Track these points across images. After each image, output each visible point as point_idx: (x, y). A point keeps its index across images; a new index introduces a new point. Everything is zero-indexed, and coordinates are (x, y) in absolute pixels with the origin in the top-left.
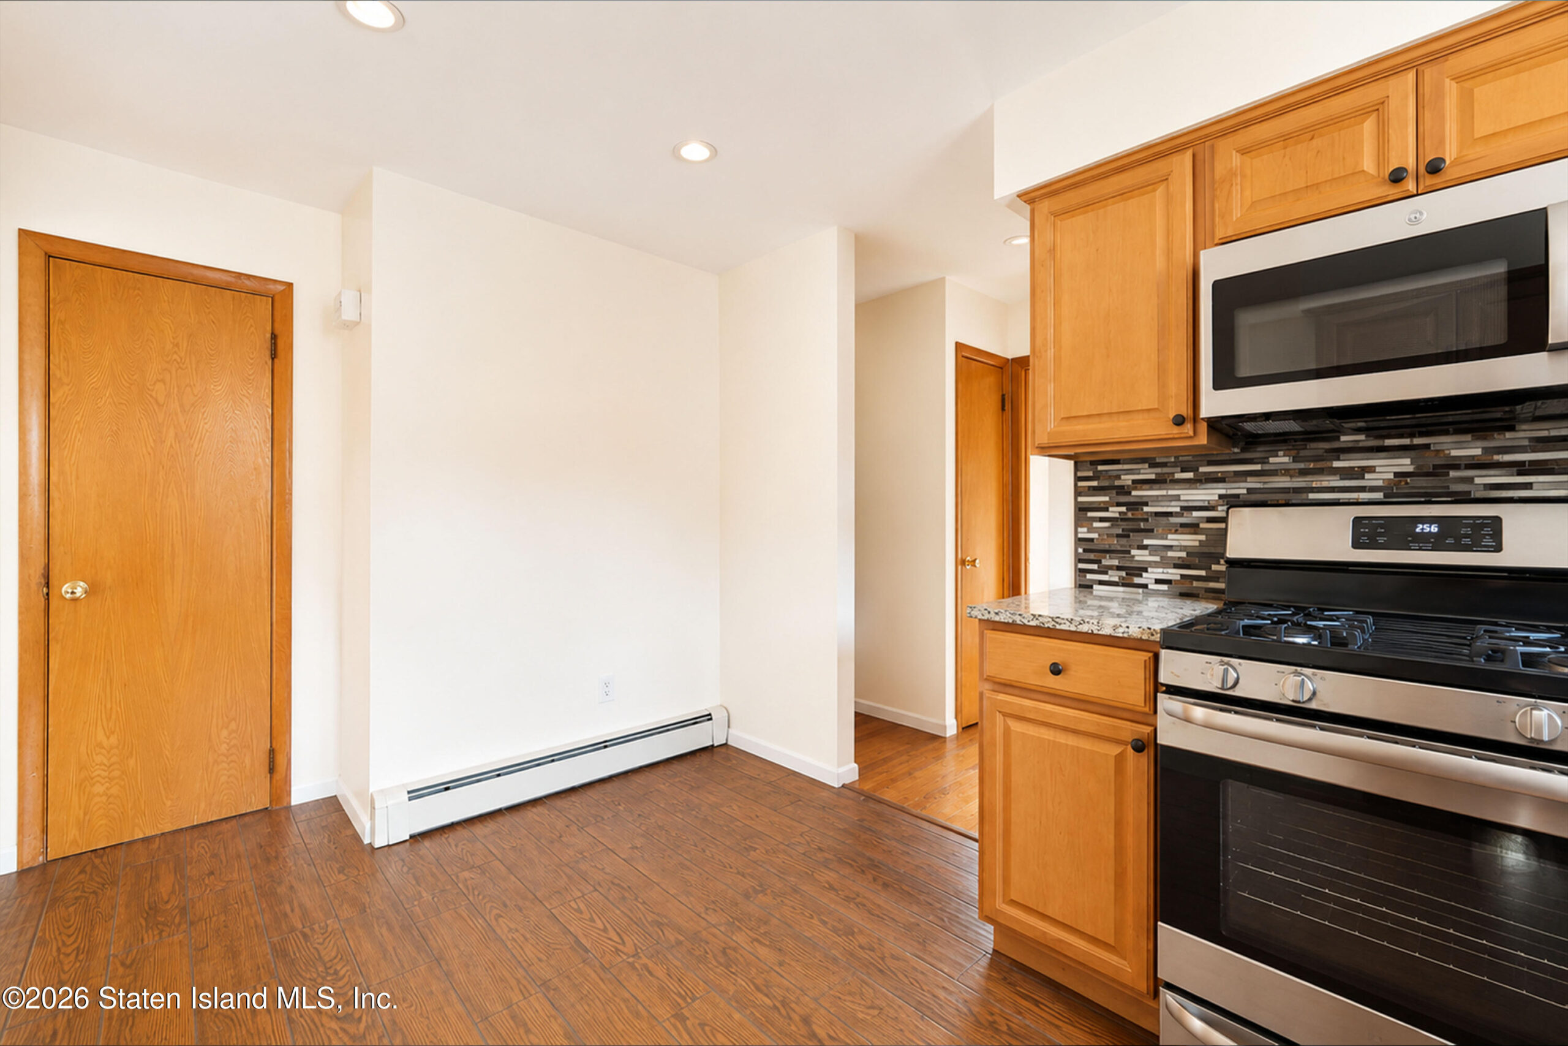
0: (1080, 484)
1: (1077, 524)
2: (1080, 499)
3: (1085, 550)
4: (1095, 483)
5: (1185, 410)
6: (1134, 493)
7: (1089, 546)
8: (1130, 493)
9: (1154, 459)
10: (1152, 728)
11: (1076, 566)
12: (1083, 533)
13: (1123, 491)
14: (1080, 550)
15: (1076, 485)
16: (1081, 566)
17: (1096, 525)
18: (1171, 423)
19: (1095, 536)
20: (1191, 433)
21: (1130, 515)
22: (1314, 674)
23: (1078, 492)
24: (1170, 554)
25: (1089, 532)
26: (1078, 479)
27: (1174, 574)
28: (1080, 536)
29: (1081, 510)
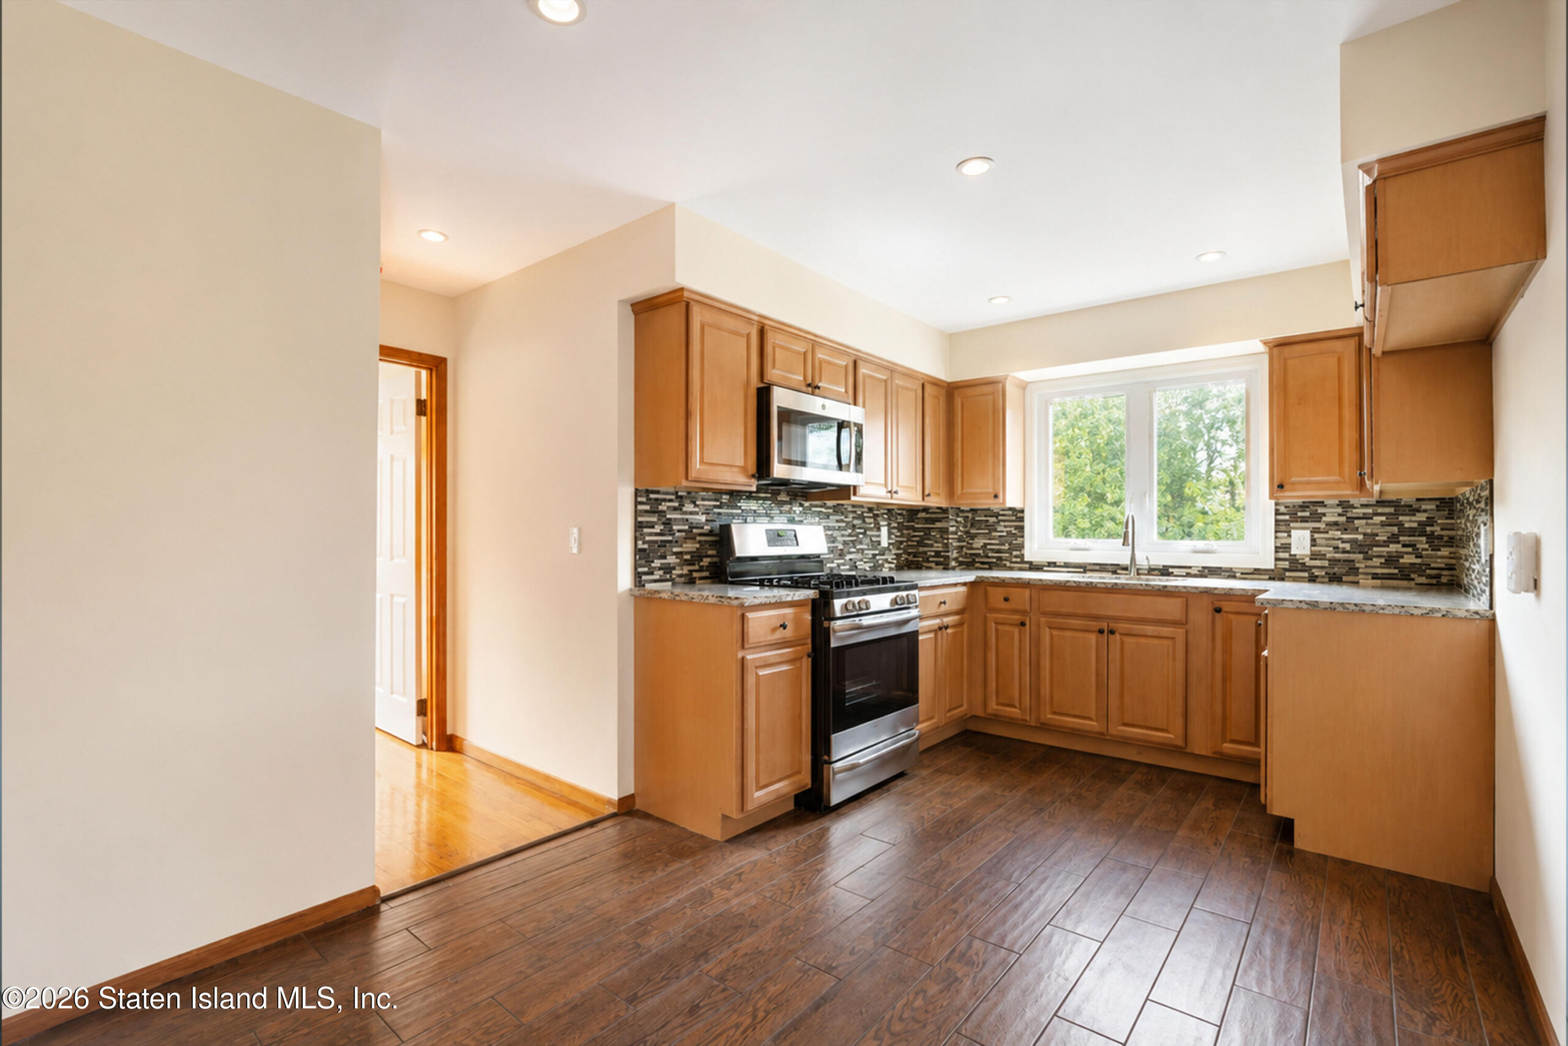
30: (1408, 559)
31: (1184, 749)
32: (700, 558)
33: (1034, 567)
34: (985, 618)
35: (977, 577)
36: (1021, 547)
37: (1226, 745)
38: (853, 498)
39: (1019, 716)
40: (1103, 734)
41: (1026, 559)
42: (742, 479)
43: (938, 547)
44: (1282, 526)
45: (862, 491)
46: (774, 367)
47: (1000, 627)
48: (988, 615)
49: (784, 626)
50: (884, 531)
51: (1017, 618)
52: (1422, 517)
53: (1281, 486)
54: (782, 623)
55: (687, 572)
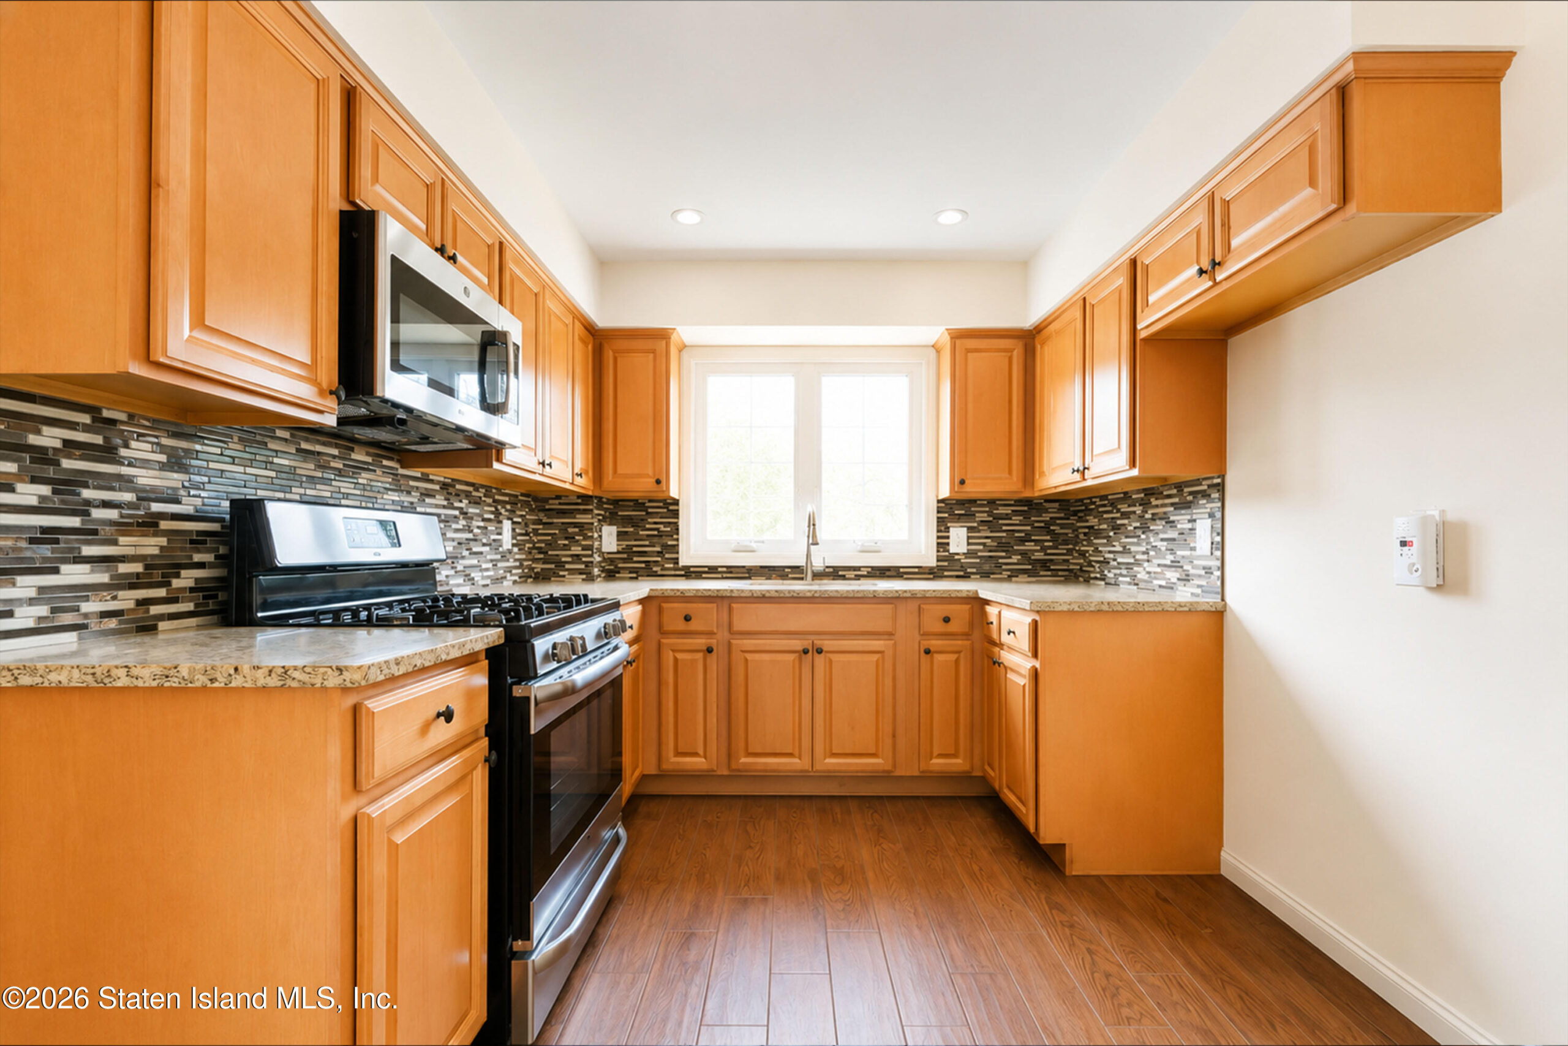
6: (65, 463)
8: (57, 462)
13: (42, 457)
21: (58, 502)
24: (123, 567)
30: (1039, 556)
31: (892, 772)
32: (176, 569)
33: (690, 573)
34: (659, 645)
35: (651, 590)
36: (675, 549)
37: (935, 761)
38: (496, 466)
39: (705, 767)
40: (807, 771)
41: (681, 563)
42: (304, 391)
43: (576, 550)
44: (942, 526)
45: (509, 455)
46: (376, 179)
47: (679, 656)
48: (663, 640)
49: (448, 715)
50: (507, 525)
51: (701, 642)
52: (1046, 517)
53: (962, 482)
54: (443, 709)
55: (131, 605)
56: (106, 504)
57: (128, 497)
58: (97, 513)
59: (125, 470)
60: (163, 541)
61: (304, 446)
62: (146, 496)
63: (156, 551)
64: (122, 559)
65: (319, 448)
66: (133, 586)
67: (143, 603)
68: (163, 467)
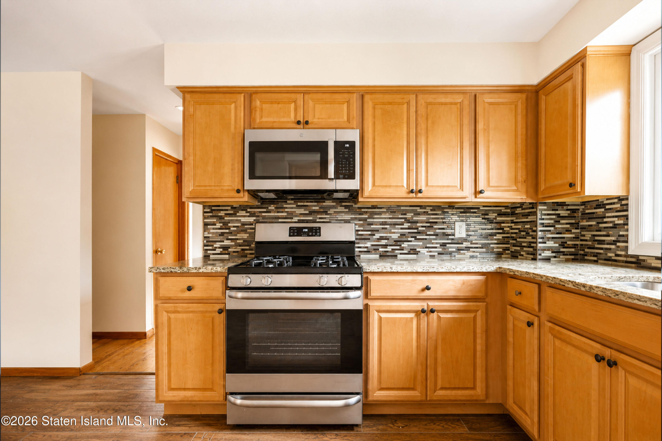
0: (205, 214)
1: (204, 231)
2: (205, 220)
3: (207, 242)
4: (211, 214)
5: (240, 188)
6: (226, 218)
7: (208, 239)
8: (224, 218)
9: (233, 206)
10: (225, 304)
11: (203, 248)
12: (206, 235)
13: (221, 218)
14: (205, 242)
15: (203, 215)
16: (206, 248)
17: (211, 231)
18: (236, 192)
19: (210, 235)
20: (243, 196)
21: (224, 227)
22: (272, 276)
23: (205, 218)
24: (238, 241)
25: (208, 234)
26: (205, 212)
27: (239, 249)
28: (205, 235)
29: (206, 225)
36: (625, 238)
55: (240, 250)
56: (234, 227)
57: (239, 225)
58: (232, 229)
59: (239, 218)
60: (248, 235)
61: (299, 204)
62: (243, 224)
63: (246, 237)
64: (237, 239)
65: (306, 204)
66: (240, 246)
67: (243, 250)
68: (249, 216)
